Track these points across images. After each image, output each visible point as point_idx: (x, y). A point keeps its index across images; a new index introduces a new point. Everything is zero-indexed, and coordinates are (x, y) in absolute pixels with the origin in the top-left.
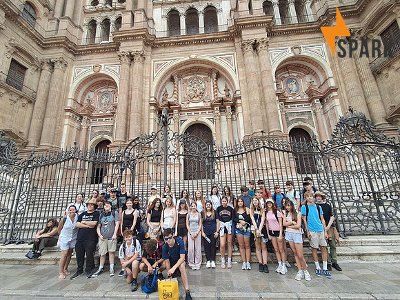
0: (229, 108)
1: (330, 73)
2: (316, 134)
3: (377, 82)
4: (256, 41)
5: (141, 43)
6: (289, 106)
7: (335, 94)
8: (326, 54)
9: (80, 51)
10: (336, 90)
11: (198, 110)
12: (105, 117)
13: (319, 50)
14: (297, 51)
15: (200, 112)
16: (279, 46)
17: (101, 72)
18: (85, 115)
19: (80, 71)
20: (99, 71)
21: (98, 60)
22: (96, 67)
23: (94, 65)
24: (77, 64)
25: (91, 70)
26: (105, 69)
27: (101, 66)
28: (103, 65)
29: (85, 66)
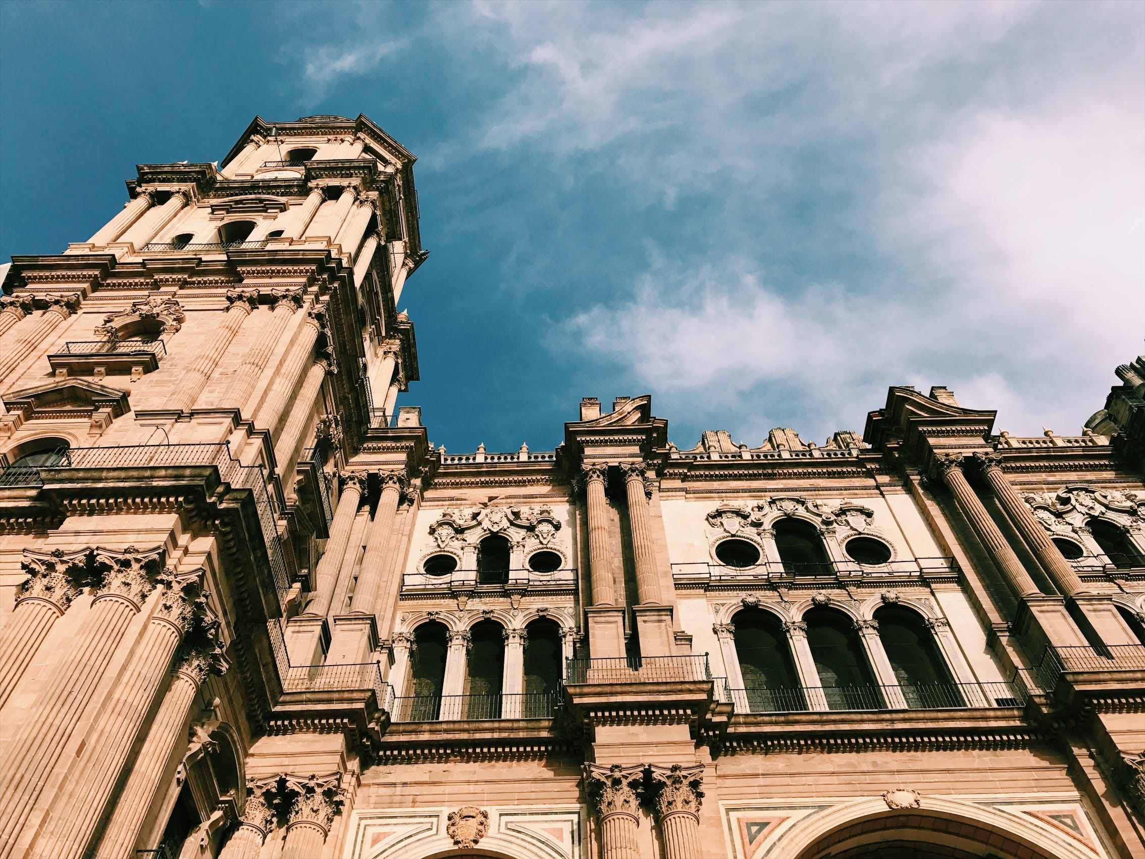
5: (682, 732)
9: (399, 746)
17: (485, 844)
19: (386, 835)
20: (476, 842)
21: (472, 788)
22: (463, 822)
23: (456, 809)
24: (372, 800)
25: (437, 834)
26: (503, 829)
27: (485, 815)
28: (493, 812)
29: (410, 810)
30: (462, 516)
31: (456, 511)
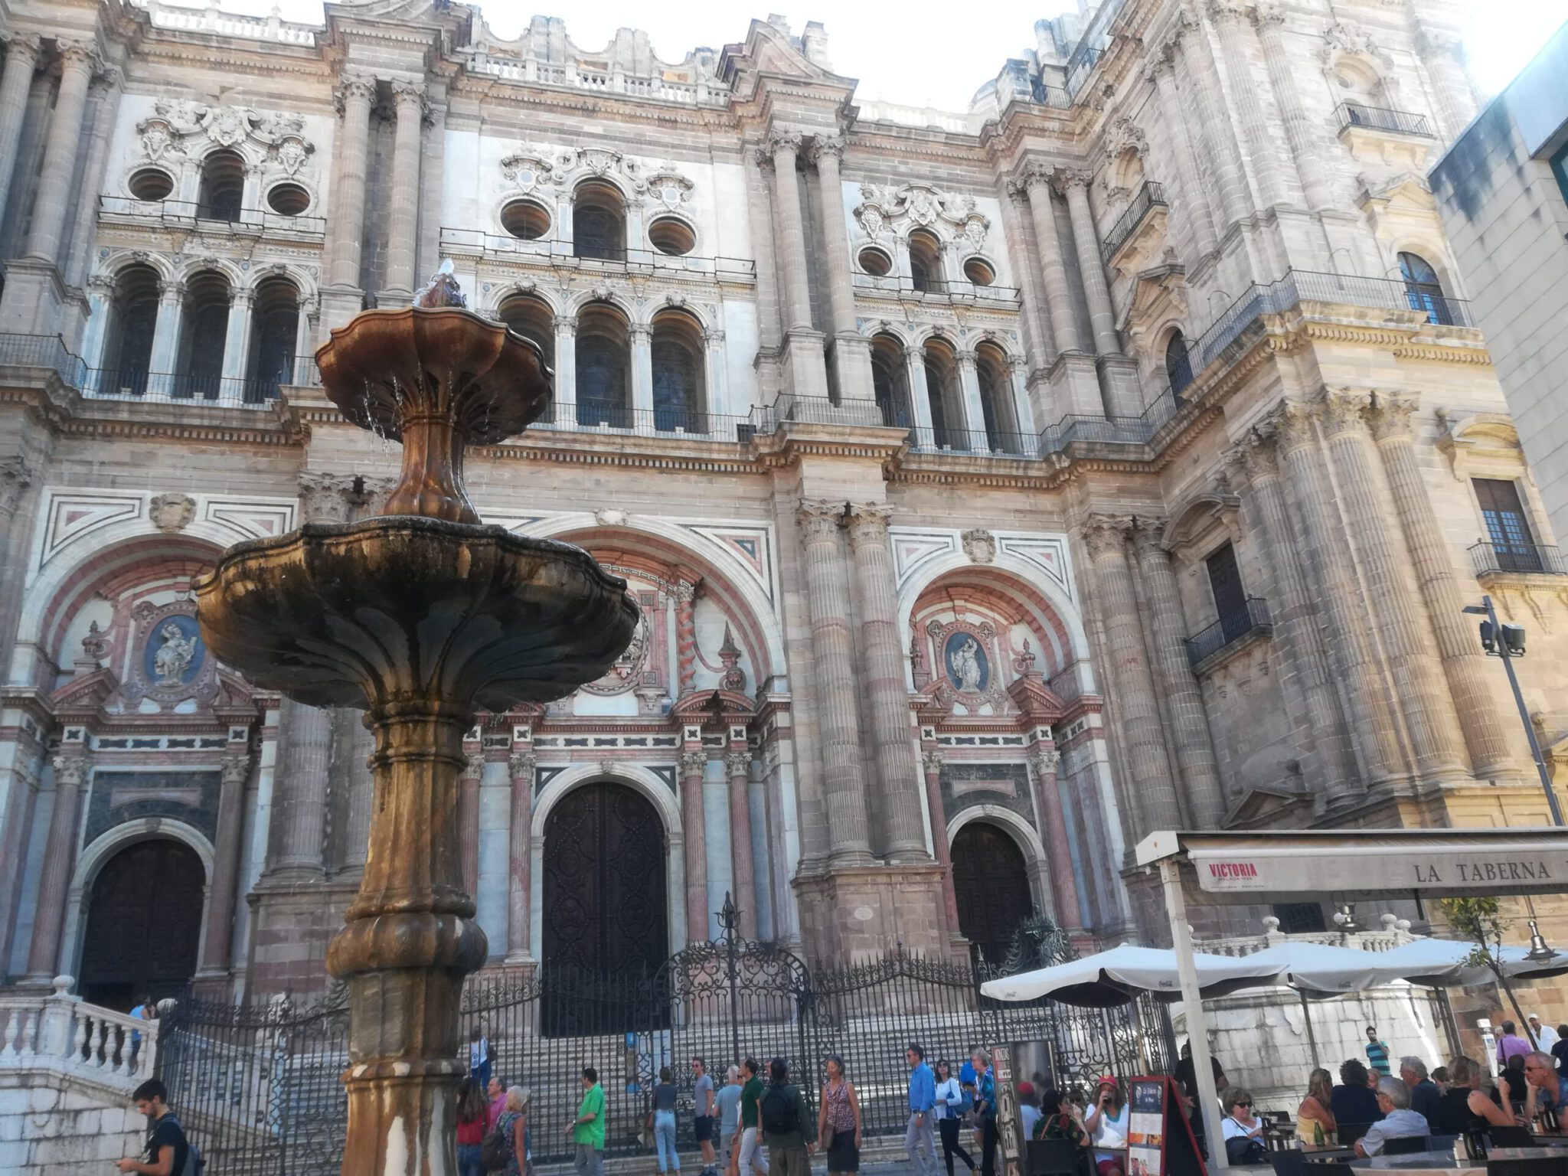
0: (737, 730)
1: (1081, 646)
2: (1040, 853)
3: (1203, 703)
4: (848, 507)
6: (953, 736)
7: (1094, 720)
8: (1071, 576)
10: (1098, 708)
11: (615, 729)
12: (170, 729)
13: (1048, 556)
14: (980, 550)
15: (620, 738)
16: (924, 522)
17: (192, 530)
18: (76, 719)
19: (82, 514)
20: (181, 528)
21: (178, 473)
22: (166, 508)
23: (159, 494)
24: (66, 478)
25: (139, 517)
26: (210, 517)
27: (192, 503)
28: (200, 498)
29: (108, 491)
30: (182, 112)
31: (174, 102)
